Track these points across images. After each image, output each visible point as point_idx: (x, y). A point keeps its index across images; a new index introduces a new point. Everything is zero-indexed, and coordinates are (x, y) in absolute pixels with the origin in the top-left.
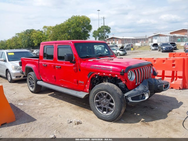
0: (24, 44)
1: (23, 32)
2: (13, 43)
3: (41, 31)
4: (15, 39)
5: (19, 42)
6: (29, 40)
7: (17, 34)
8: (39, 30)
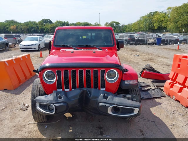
0: (145, 27)
1: (147, 15)
2: (137, 26)
3: (164, 13)
4: (139, 22)
5: (142, 25)
6: (151, 23)
7: (142, 17)
8: (163, 12)
